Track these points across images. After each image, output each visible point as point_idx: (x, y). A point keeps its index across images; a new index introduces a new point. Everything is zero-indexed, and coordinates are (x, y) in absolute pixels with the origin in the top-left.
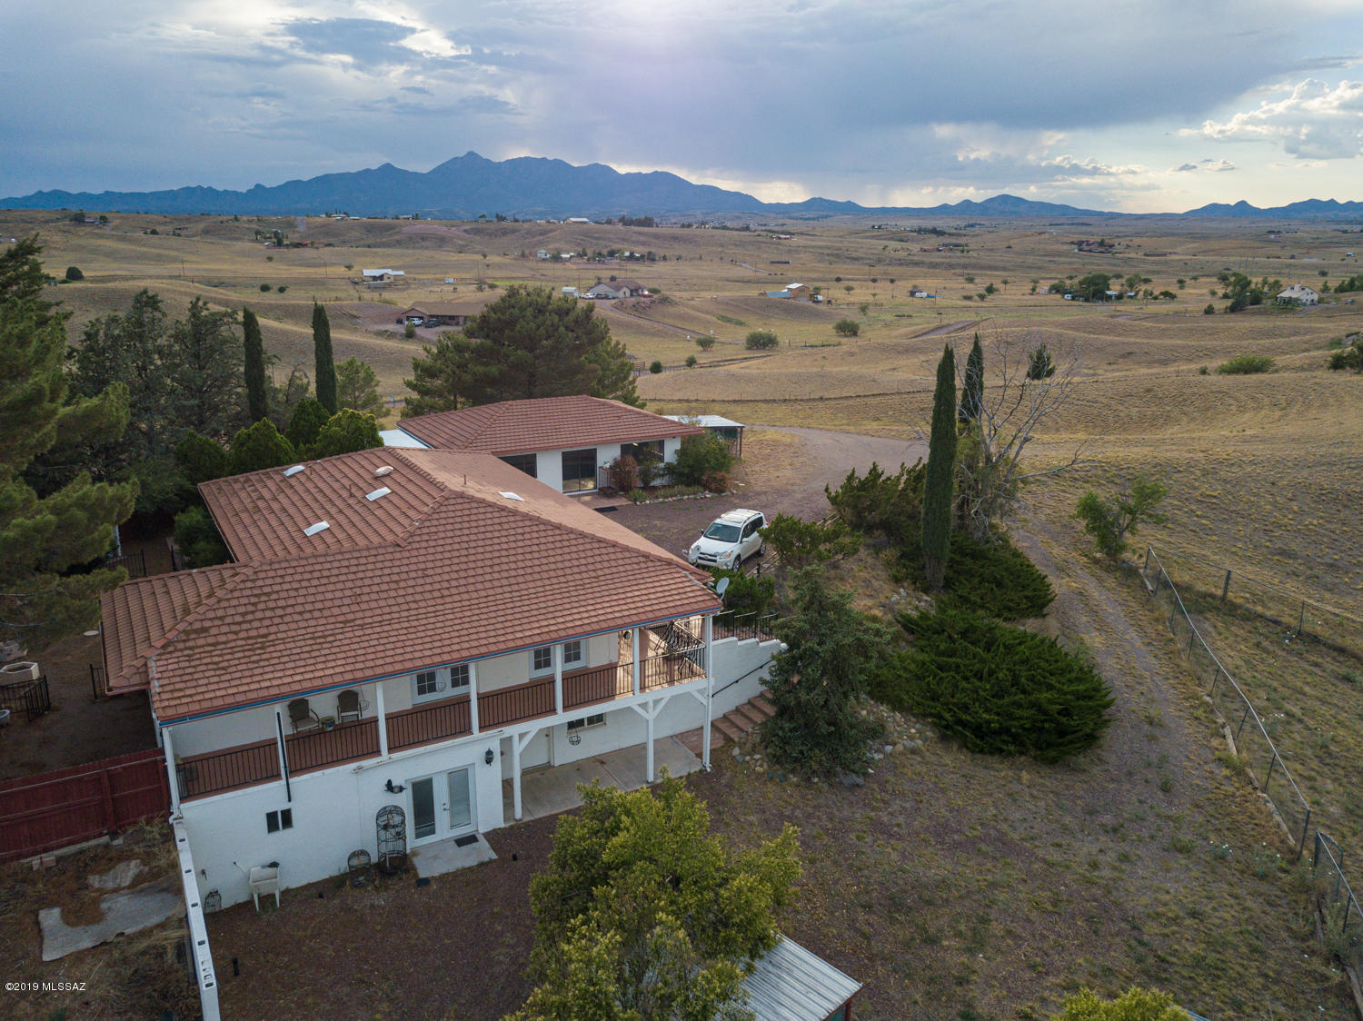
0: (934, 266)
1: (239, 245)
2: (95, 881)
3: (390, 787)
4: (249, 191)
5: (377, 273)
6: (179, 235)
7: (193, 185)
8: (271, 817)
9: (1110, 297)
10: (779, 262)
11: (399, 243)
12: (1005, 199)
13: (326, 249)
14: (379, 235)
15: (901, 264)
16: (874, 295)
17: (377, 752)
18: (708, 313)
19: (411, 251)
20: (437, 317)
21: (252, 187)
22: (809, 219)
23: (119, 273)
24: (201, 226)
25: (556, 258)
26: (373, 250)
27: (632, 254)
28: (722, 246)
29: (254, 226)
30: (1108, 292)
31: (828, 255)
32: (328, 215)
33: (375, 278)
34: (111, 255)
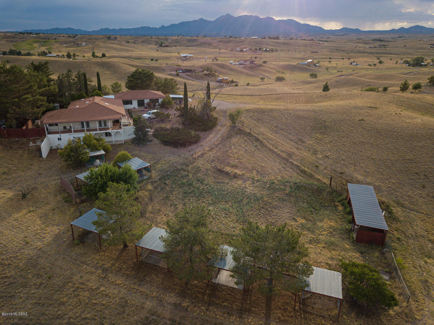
0: (371, 53)
1: (151, 46)
2: (37, 141)
3: (74, 137)
4: (160, 27)
5: (185, 55)
6: (135, 43)
7: (144, 26)
8: (58, 138)
9: (423, 65)
10: (314, 52)
11: (197, 45)
12: (417, 27)
13: (175, 47)
14: (192, 43)
15: (359, 53)
16: (337, 64)
17: (72, 133)
18: (274, 69)
19: (198, 48)
20: (187, 70)
21: (161, 26)
22: (340, 35)
23: (116, 55)
24: (141, 40)
25: (242, 51)
26: (188, 47)
27: (266, 49)
28: (299, 46)
29: (156, 40)
30: (422, 63)
31: (334, 49)
32: (178, 36)
33: (184, 57)
34: (115, 49)
